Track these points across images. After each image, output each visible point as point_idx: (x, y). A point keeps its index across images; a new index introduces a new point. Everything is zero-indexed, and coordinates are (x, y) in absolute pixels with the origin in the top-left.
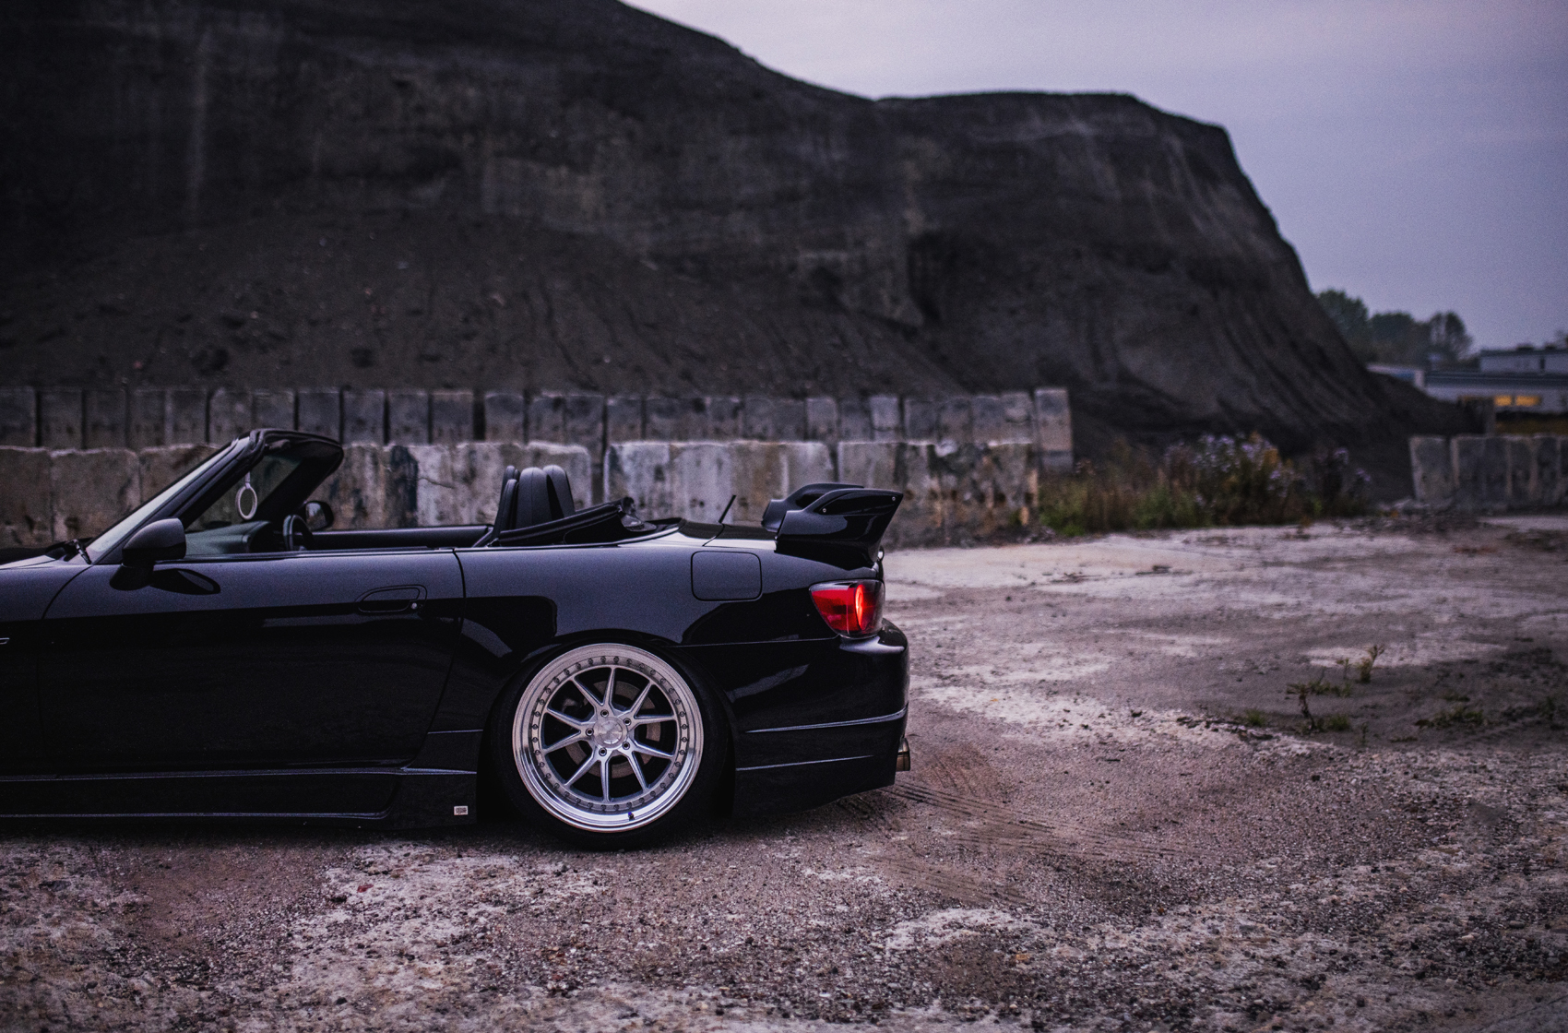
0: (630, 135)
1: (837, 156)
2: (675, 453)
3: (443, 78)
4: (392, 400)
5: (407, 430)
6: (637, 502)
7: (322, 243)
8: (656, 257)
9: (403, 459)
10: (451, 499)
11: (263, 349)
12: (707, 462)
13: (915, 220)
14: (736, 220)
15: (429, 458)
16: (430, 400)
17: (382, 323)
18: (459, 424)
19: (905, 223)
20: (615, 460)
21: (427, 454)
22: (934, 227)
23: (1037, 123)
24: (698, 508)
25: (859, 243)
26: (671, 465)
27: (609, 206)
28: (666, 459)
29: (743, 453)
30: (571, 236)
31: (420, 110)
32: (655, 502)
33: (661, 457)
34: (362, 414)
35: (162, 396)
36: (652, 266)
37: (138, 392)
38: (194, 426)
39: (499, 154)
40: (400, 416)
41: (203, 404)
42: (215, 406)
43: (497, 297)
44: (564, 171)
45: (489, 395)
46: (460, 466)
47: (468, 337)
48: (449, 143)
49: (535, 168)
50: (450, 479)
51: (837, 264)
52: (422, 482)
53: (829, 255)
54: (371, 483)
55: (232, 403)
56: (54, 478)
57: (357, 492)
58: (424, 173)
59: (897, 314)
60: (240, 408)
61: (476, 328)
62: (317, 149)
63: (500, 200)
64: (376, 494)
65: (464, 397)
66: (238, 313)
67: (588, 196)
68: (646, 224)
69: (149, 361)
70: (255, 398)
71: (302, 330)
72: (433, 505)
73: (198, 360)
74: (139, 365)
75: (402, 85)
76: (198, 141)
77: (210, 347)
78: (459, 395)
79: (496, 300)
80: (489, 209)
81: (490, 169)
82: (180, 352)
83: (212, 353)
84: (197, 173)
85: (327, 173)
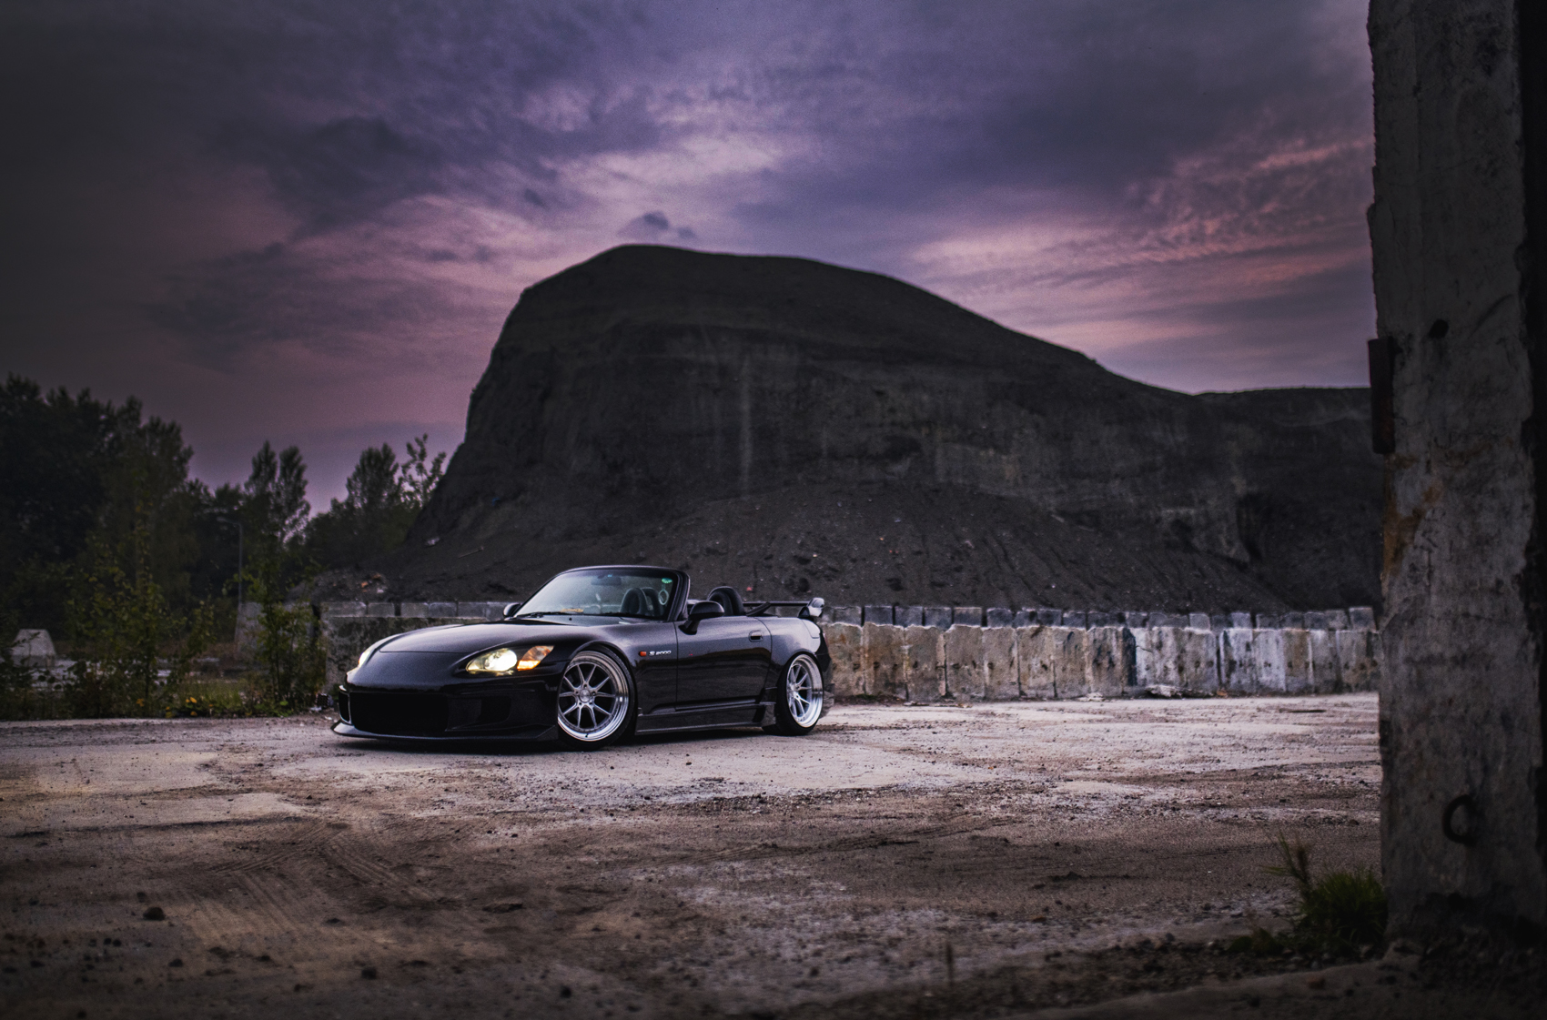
0: (1037, 426)
1: (1180, 439)
2: (1255, 635)
3: (906, 388)
6: (1238, 663)
7: (840, 505)
8: (1062, 514)
9: (1127, 636)
10: (1152, 659)
11: (829, 578)
12: (1271, 641)
13: (1240, 486)
14: (1115, 486)
15: (1140, 635)
17: (900, 561)
19: (1233, 487)
20: (1226, 637)
21: (1138, 633)
22: (1254, 489)
24: (1268, 668)
25: (1203, 502)
26: (1254, 642)
27: (1024, 476)
28: (1251, 639)
29: (1288, 635)
30: (1000, 498)
31: (892, 410)
32: (1247, 664)
33: (1248, 637)
36: (1061, 520)
39: (946, 441)
43: (968, 542)
44: (991, 452)
46: (1155, 640)
47: (959, 569)
48: (912, 433)
49: (971, 450)
50: (1150, 647)
51: (1189, 517)
52: (1138, 649)
53: (1182, 511)
54: (1115, 649)
56: (984, 641)
57: (1109, 653)
58: (895, 455)
59: (1232, 553)
61: (961, 563)
62: (825, 438)
63: (948, 474)
64: (1117, 654)
65: (975, 611)
66: (802, 554)
67: (1010, 471)
68: (1052, 489)
69: (755, 587)
70: (835, 611)
71: (850, 565)
72: (1143, 662)
73: (789, 586)
74: (749, 589)
75: (880, 393)
76: (746, 435)
77: (794, 576)
78: (972, 609)
79: (967, 544)
80: (941, 480)
81: (940, 452)
82: (773, 580)
83: (797, 580)
84: (747, 456)
85: (833, 455)
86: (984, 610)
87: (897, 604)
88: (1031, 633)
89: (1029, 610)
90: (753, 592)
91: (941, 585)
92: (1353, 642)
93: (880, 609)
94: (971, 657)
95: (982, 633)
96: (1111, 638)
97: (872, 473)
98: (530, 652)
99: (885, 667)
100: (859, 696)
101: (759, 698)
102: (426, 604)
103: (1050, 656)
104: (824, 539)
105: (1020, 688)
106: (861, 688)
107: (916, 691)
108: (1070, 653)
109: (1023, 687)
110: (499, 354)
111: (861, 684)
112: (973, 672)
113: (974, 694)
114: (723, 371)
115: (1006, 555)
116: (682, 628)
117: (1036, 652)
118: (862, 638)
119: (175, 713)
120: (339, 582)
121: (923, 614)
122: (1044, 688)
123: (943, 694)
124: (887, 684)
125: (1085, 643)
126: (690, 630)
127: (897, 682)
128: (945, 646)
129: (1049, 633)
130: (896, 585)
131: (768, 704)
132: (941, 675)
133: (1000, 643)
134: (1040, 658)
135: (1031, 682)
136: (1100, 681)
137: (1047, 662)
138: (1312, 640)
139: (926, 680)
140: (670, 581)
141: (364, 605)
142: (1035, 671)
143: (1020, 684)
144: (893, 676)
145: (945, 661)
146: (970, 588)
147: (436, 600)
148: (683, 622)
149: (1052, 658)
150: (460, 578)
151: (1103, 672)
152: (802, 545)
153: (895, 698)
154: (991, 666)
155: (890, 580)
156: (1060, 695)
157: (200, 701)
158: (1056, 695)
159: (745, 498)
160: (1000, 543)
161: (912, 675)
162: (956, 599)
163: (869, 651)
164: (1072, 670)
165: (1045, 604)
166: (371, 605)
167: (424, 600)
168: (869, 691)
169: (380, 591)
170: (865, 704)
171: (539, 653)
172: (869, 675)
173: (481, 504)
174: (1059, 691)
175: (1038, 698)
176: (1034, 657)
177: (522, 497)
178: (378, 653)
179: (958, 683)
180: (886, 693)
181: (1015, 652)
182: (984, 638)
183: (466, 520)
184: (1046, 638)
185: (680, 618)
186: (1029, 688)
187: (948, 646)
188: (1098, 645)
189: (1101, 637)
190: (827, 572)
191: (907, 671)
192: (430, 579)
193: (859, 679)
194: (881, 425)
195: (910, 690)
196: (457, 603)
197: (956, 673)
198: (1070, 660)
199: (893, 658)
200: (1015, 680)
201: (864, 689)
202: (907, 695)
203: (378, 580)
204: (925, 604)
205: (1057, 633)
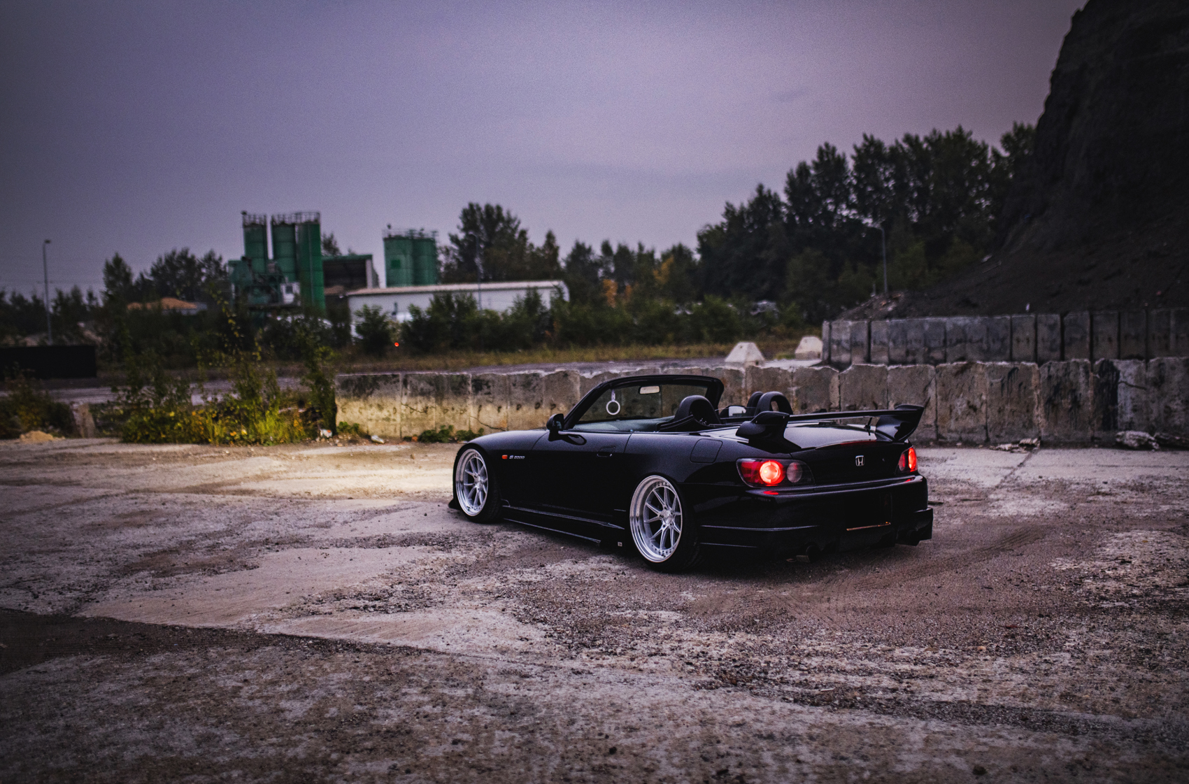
9: (1108, 370)
10: (1144, 398)
15: (1128, 370)
21: (1127, 366)
46: (1151, 374)
50: (1143, 383)
52: (1122, 385)
54: (1083, 386)
57: (1073, 391)
64: (1086, 392)
72: (1129, 401)
88: (954, 371)
94: (873, 397)
95: (887, 373)
96: (1077, 374)
103: (981, 395)
105: (937, 430)
108: (1010, 392)
109: (940, 430)
117: (961, 391)
118: (743, 381)
122: (972, 431)
125: (1034, 380)
128: (839, 387)
129: (980, 370)
133: (912, 383)
134: (966, 398)
135: (952, 424)
136: (1056, 424)
137: (977, 402)
142: (960, 413)
143: (937, 427)
145: (840, 402)
149: (984, 397)
151: (1062, 413)
158: (988, 440)
163: (751, 392)
164: (1013, 412)
174: (991, 435)
175: (960, 444)
176: (958, 397)
181: (931, 392)
184: (976, 376)
186: (950, 431)
187: (842, 387)
188: (1055, 383)
189: (1061, 374)
198: (1009, 401)
205: (993, 371)
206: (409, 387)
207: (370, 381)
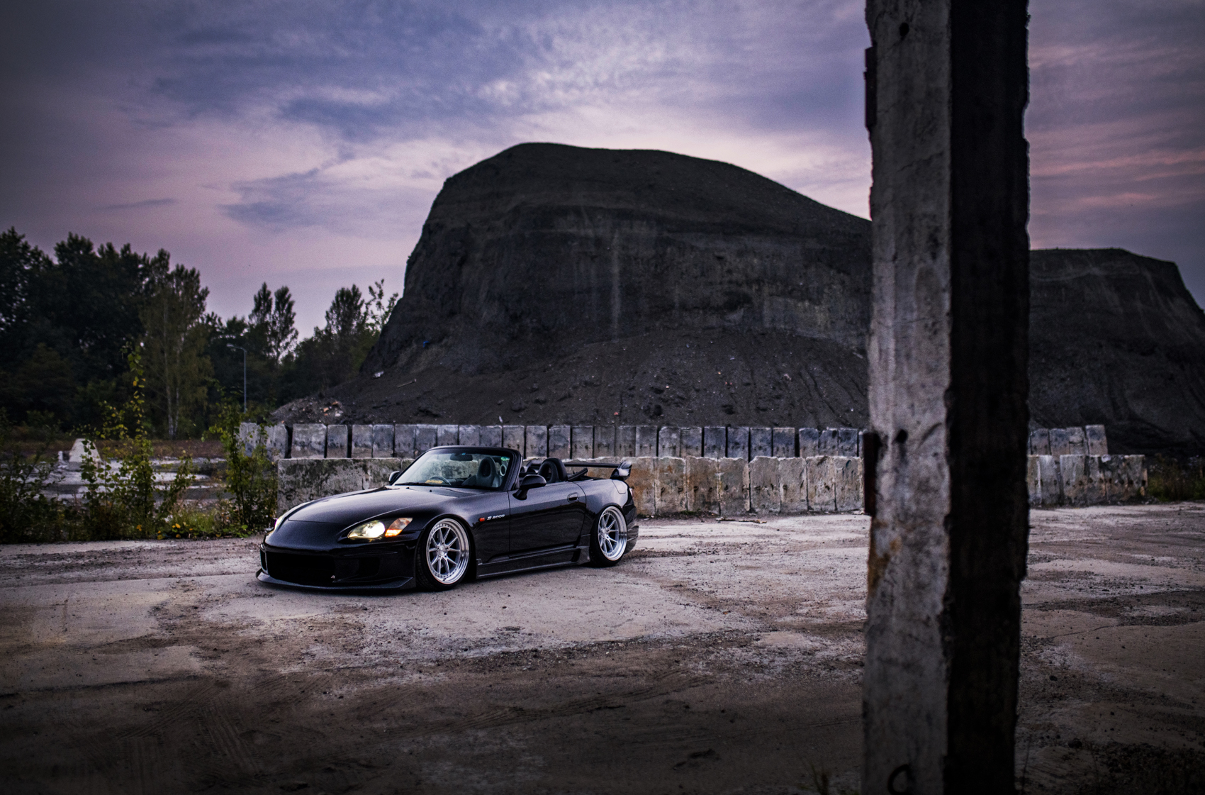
0: (843, 283)
3: (740, 254)
4: (752, 432)
5: (760, 448)
7: (688, 346)
8: (862, 351)
11: (677, 405)
16: (772, 431)
17: (733, 391)
18: (787, 445)
23: (1071, 269)
27: (832, 322)
30: (814, 340)
31: (729, 272)
34: (737, 440)
35: (634, 430)
36: (861, 356)
37: (621, 428)
38: (651, 446)
39: (771, 295)
40: (757, 440)
41: (656, 434)
42: (662, 436)
43: (787, 375)
44: (807, 304)
45: (800, 430)
47: (778, 397)
48: (745, 289)
49: (791, 302)
55: (671, 435)
56: (780, 469)
58: (732, 307)
60: (674, 436)
61: (780, 392)
62: (677, 294)
63: (773, 320)
65: (790, 431)
66: (658, 385)
67: (821, 317)
68: (854, 333)
69: (621, 411)
70: (682, 431)
71: (693, 394)
73: (647, 411)
74: (617, 413)
75: (720, 258)
76: (616, 291)
77: (651, 404)
78: (787, 429)
79: (786, 377)
80: (767, 325)
81: (766, 303)
82: (635, 406)
83: (653, 407)
84: (617, 308)
85: (684, 307)
86: (797, 430)
87: (729, 425)
88: (818, 462)
89: (832, 429)
90: (619, 416)
91: (764, 410)
92: (1074, 464)
93: (716, 429)
94: (770, 481)
95: (779, 463)
97: (713, 320)
98: (395, 523)
99: (703, 490)
100: (682, 513)
101: (576, 543)
102: (371, 426)
104: (675, 373)
105: (808, 505)
106: (684, 506)
107: (727, 508)
108: (847, 477)
109: (810, 503)
110: (427, 229)
111: (684, 503)
112: (771, 492)
113: (772, 509)
114: (598, 242)
115: (816, 385)
116: (514, 495)
118: (684, 469)
119: (165, 535)
120: (307, 408)
121: (750, 433)
122: (827, 504)
123: (748, 510)
124: (704, 503)
125: (859, 469)
126: (521, 496)
127: (712, 501)
128: (749, 473)
129: (831, 462)
130: (729, 410)
131: (582, 547)
132: (746, 495)
133: (793, 471)
134: (824, 481)
135: (817, 499)
137: (829, 484)
138: (1041, 463)
139: (735, 499)
140: (508, 459)
141: (325, 427)
142: (820, 491)
143: (808, 501)
144: (709, 497)
145: (750, 485)
146: (786, 412)
147: (379, 423)
148: (516, 491)
149: (833, 480)
150: (398, 404)
152: (658, 378)
153: (710, 514)
154: (786, 488)
155: (725, 406)
156: (839, 509)
157: (183, 526)
158: (836, 509)
159: (615, 341)
160: (812, 377)
161: (723, 496)
162: (776, 421)
163: (690, 477)
164: (849, 490)
165: (845, 425)
166: (329, 426)
167: (370, 422)
168: (690, 509)
169: (338, 415)
170: (686, 519)
171: (402, 523)
172: (691, 497)
173: (415, 346)
174: (838, 506)
175: (822, 512)
176: (819, 480)
177: (445, 341)
178: (287, 522)
179: (759, 501)
180: (703, 509)
181: (804, 477)
182: (780, 467)
183: (403, 358)
184: (829, 465)
185: (514, 488)
186: (816, 504)
187: (751, 474)
190: (677, 400)
191: (719, 493)
192: (375, 405)
193: (683, 499)
194: (721, 283)
195: (722, 507)
196: (394, 424)
197: (758, 493)
198: (847, 482)
199: (709, 483)
200: (804, 498)
201: (686, 507)
202: (720, 511)
203: (336, 406)
204: (751, 425)
205: (838, 461)
206: (369, 473)
207: (325, 466)
